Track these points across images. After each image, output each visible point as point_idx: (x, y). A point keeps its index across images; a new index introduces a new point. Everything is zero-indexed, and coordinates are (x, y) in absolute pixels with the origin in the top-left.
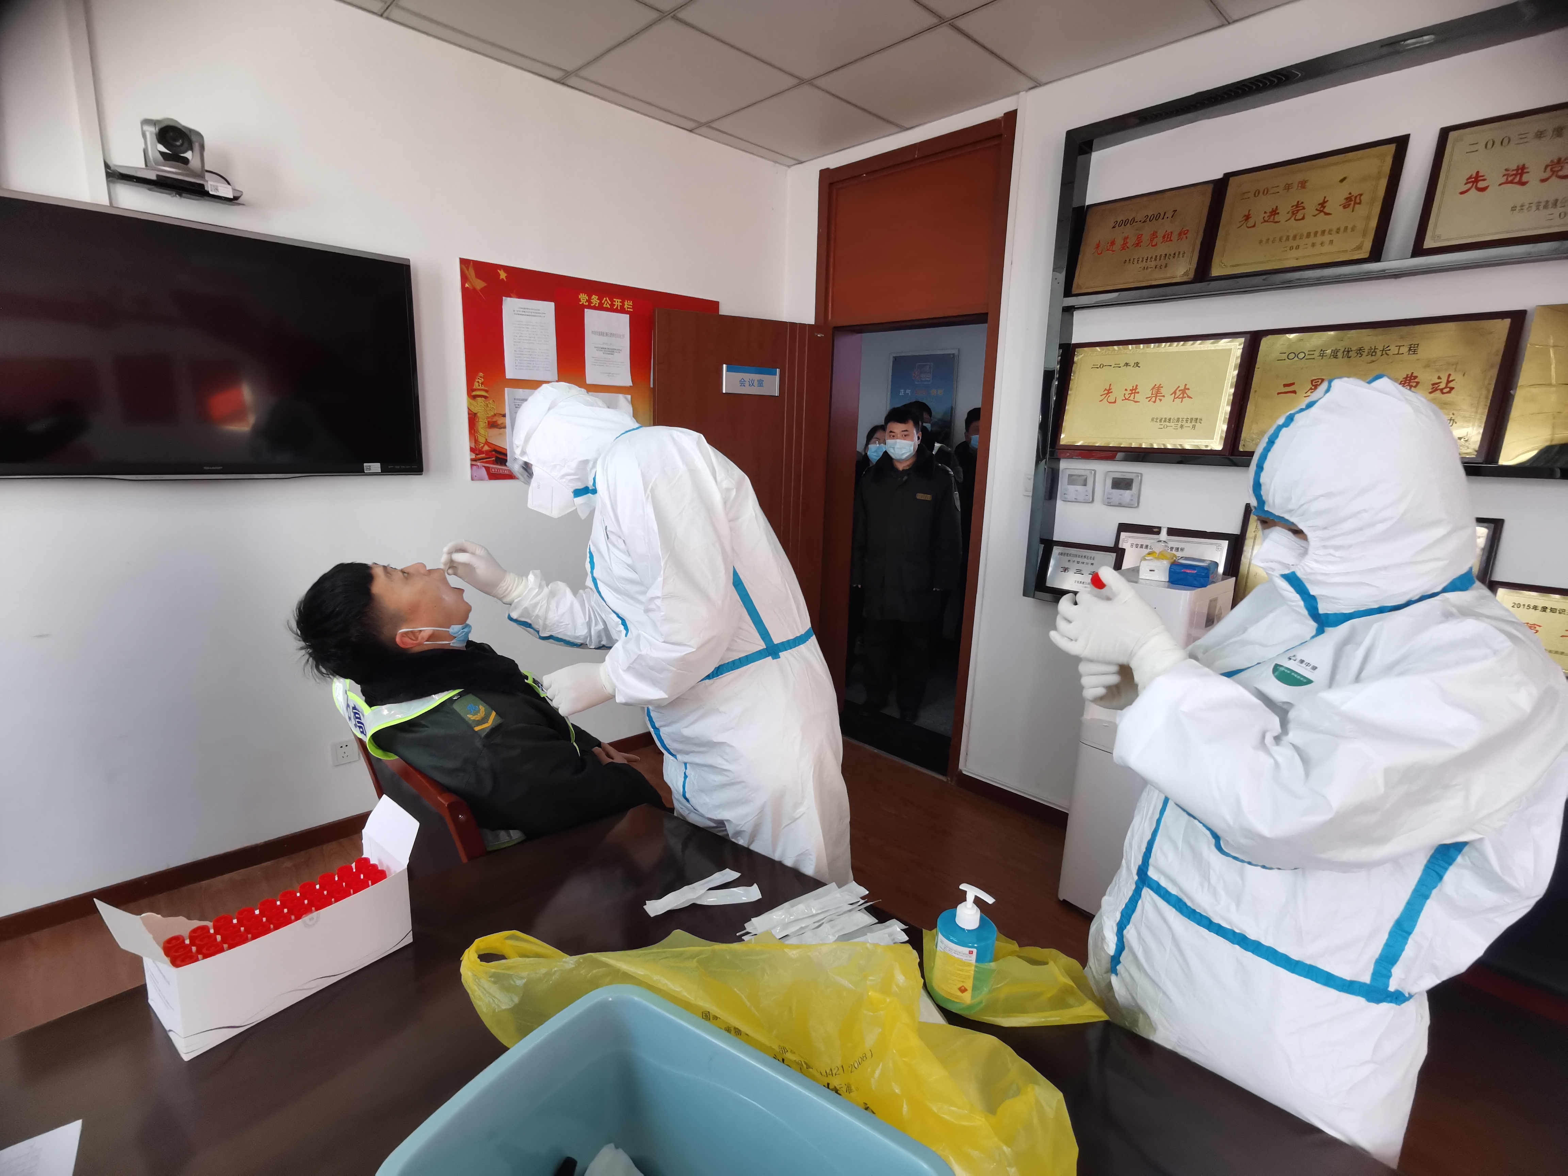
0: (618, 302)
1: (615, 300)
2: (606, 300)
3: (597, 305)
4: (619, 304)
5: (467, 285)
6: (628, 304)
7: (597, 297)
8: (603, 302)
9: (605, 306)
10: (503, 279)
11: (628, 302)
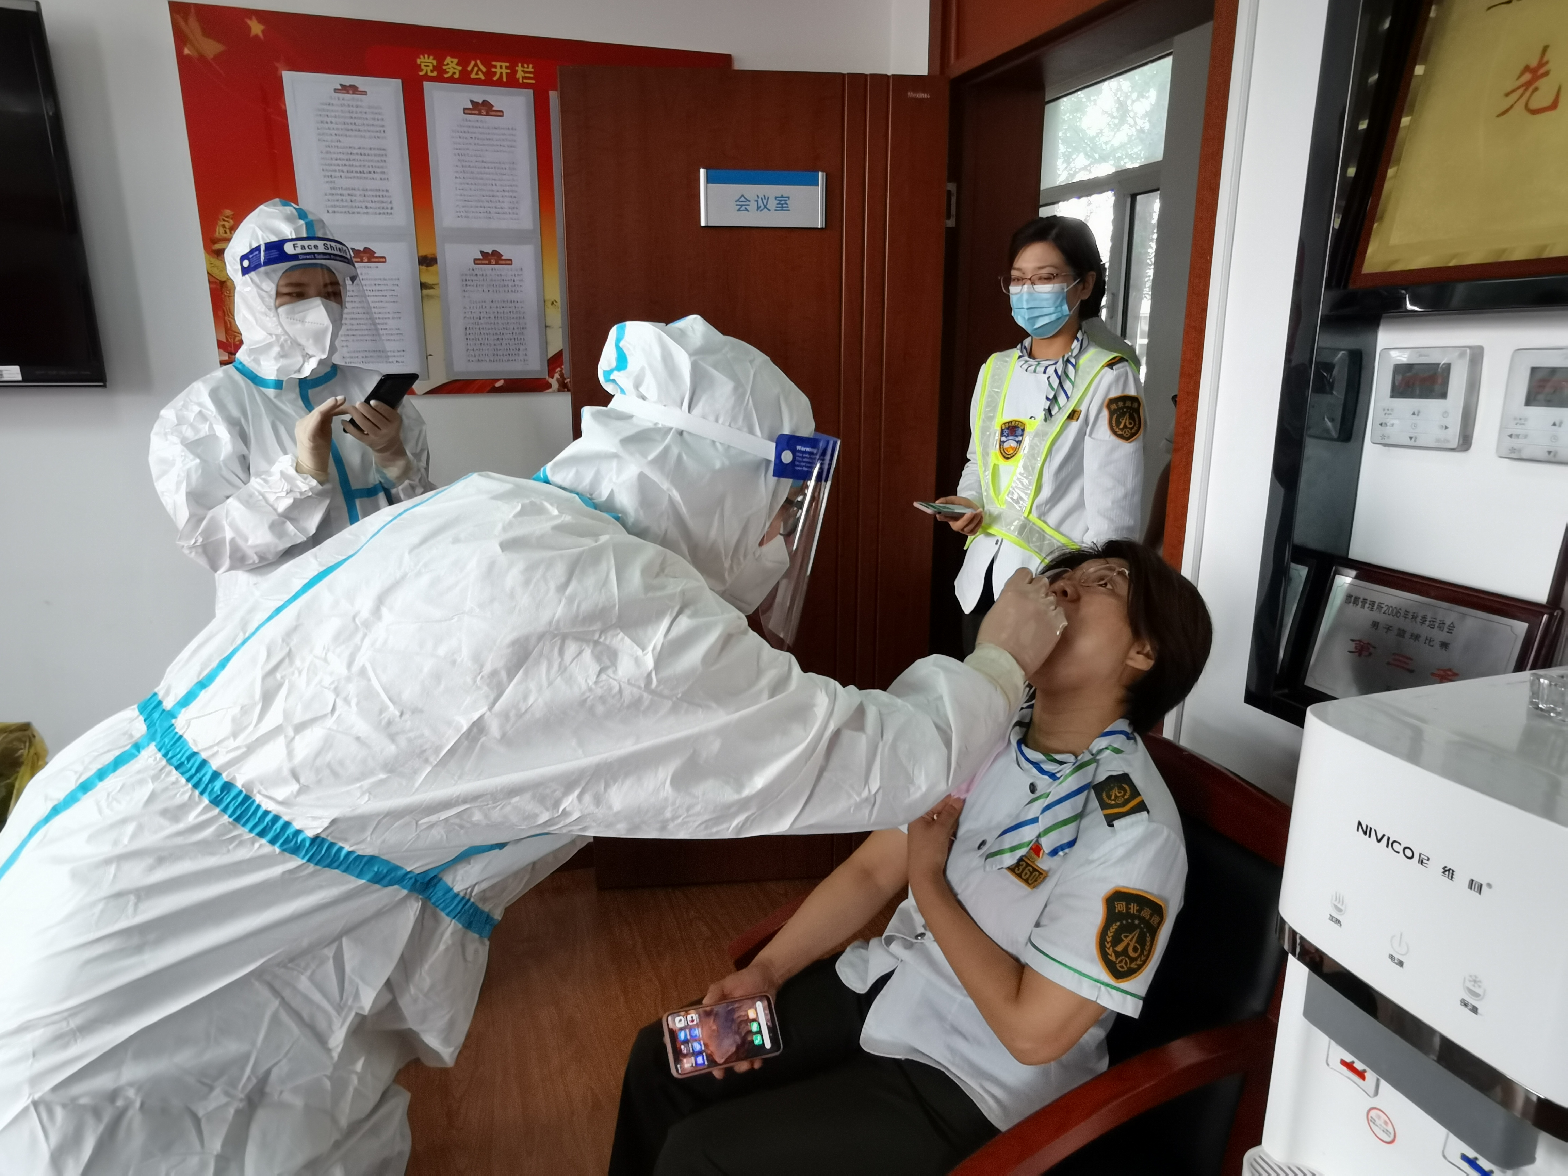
0: (501, 67)
1: (494, 63)
2: (476, 65)
3: (457, 76)
4: (505, 71)
5: (186, 51)
6: (522, 71)
7: (456, 61)
8: (469, 69)
9: (473, 76)
10: (257, 36)
11: (523, 66)
